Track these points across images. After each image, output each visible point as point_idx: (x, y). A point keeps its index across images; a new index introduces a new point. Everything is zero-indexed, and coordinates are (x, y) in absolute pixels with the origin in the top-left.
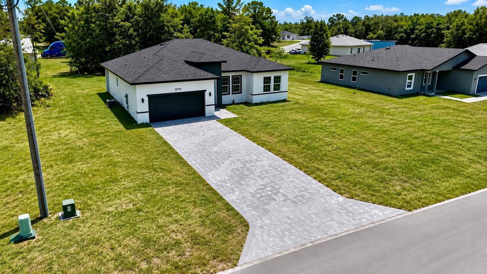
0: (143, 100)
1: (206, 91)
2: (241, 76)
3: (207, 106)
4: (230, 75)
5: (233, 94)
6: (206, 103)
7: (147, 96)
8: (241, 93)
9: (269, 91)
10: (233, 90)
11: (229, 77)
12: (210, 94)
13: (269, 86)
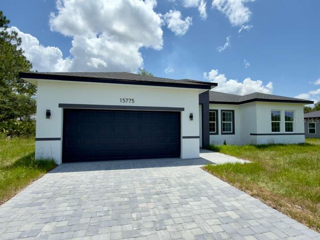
0: (48, 114)
1: (183, 109)
2: (233, 111)
3: (184, 137)
4: (219, 108)
5: (222, 134)
6: (184, 133)
7: (60, 105)
8: (233, 133)
9: (279, 131)
10: (223, 129)
11: (217, 111)
12: (191, 117)
13: (279, 123)
